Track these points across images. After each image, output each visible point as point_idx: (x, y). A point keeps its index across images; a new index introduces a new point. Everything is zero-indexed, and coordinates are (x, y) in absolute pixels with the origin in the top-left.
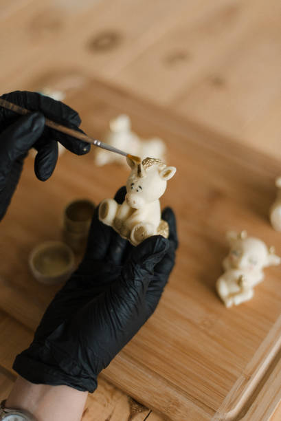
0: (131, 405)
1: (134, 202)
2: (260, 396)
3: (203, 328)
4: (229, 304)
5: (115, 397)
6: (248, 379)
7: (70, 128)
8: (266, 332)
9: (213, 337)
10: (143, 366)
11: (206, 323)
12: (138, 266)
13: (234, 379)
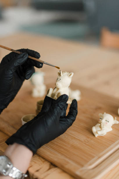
0: (50, 165)
1: (58, 84)
2: (103, 163)
3: (84, 142)
4: (96, 136)
5: (44, 163)
6: (99, 158)
7: (36, 58)
8: (111, 145)
9: (88, 145)
10: (57, 151)
11: (86, 141)
12: (56, 104)
13: (93, 157)
